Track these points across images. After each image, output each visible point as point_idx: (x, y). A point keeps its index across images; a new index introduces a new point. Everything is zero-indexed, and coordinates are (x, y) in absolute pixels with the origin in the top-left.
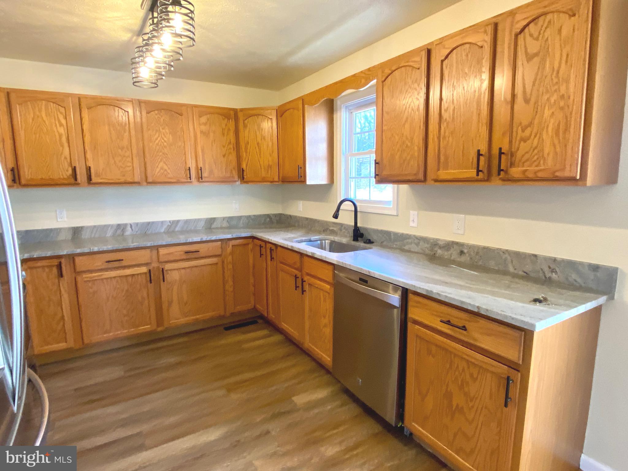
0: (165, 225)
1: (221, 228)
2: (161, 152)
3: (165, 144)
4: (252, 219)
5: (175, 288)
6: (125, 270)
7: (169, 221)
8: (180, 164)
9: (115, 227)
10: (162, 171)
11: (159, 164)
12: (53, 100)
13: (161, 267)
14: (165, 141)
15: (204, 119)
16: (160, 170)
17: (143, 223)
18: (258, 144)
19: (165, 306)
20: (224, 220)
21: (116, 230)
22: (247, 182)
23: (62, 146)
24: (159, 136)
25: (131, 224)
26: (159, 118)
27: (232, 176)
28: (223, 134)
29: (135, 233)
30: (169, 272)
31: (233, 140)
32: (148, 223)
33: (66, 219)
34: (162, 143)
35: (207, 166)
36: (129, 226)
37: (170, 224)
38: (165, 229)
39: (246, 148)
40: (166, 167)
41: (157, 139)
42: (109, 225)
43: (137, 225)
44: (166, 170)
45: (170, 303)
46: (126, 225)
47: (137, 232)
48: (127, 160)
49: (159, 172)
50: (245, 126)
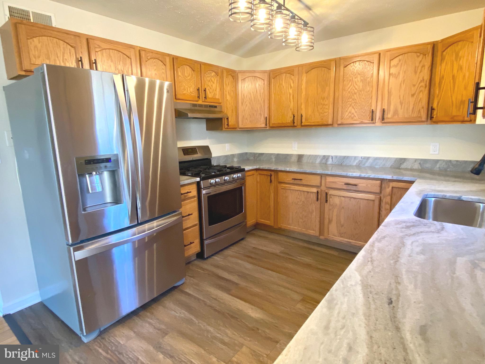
0: (357, 160)
1: (412, 170)
2: (351, 98)
3: (356, 91)
4: (453, 165)
5: (335, 210)
6: (304, 187)
7: (360, 157)
8: (366, 107)
9: (321, 158)
10: (350, 115)
11: (348, 109)
12: (288, 72)
13: (327, 191)
14: (356, 89)
15: (395, 62)
16: (349, 113)
17: (341, 157)
18: (453, 76)
19: (326, 221)
20: (415, 162)
21: (322, 160)
22: (436, 122)
23: (290, 101)
24: (351, 85)
25: (332, 157)
26: (353, 70)
27: (419, 116)
28: (416, 72)
29: (334, 163)
30: (332, 196)
31: (427, 78)
32: (344, 157)
33: (296, 149)
34: (353, 91)
35: (392, 107)
36: (331, 158)
37: (361, 160)
38: (357, 163)
39: (440, 83)
40: (353, 111)
41: (349, 88)
42: (319, 155)
43: (336, 158)
44: (353, 114)
45: (330, 221)
46: (329, 156)
47: (335, 163)
48: (326, 107)
49: (347, 115)
50: (442, 59)
